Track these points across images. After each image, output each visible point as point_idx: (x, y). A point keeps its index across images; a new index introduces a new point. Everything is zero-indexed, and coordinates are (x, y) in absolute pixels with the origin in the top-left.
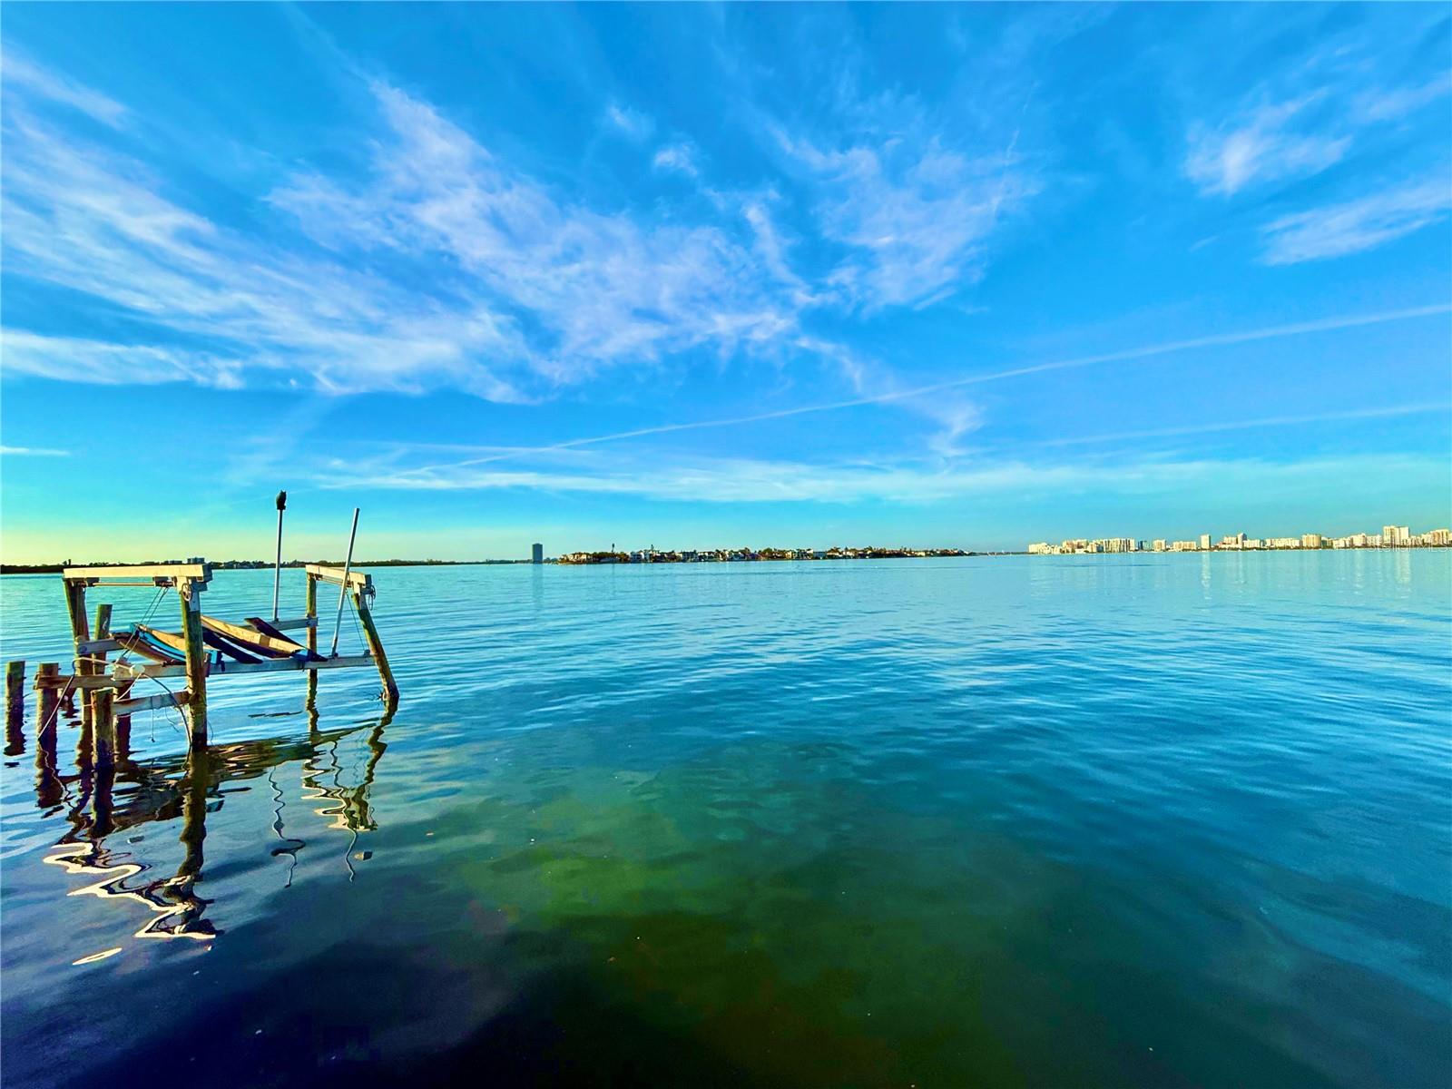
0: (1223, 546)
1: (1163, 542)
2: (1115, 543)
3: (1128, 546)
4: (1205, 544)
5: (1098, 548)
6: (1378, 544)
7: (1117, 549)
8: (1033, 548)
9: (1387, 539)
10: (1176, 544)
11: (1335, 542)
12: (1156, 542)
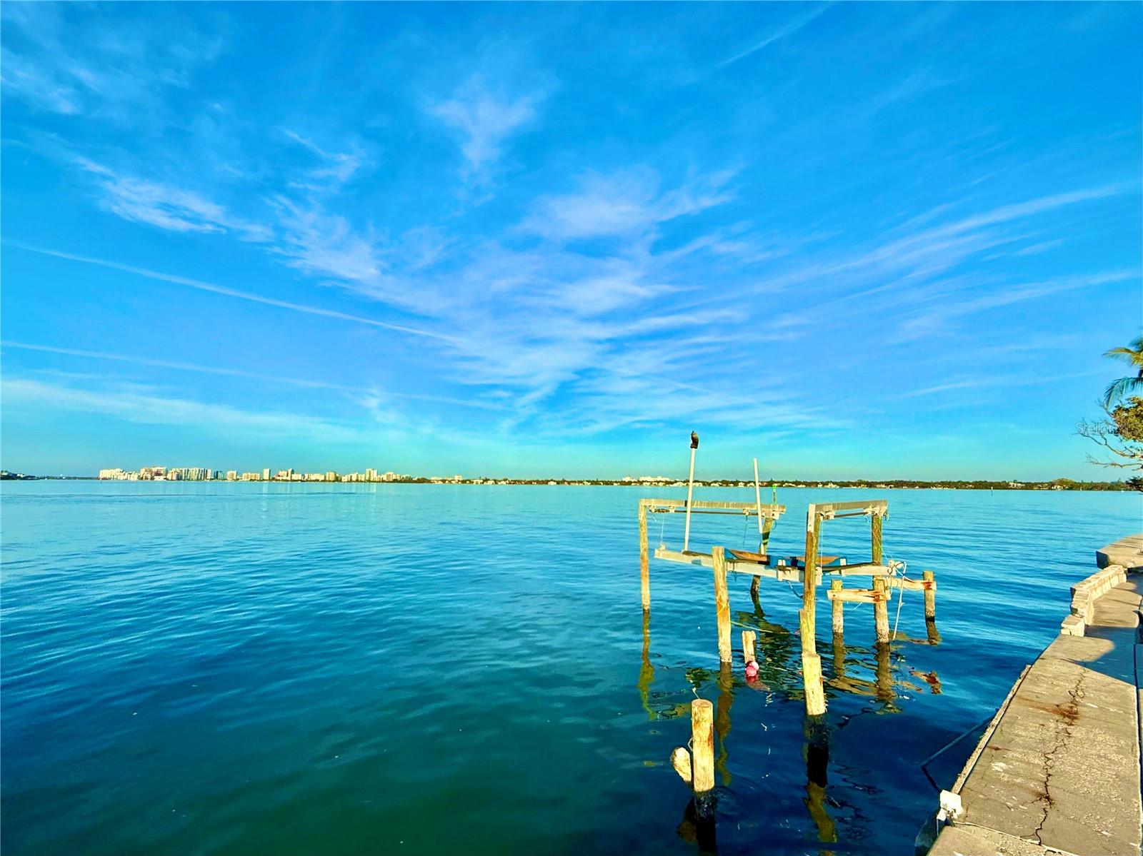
0: (278, 478)
1: (235, 473)
2: (194, 472)
3: (206, 476)
4: (266, 476)
5: (178, 476)
7: (195, 477)
8: (104, 473)
9: (367, 477)
10: (244, 475)
11: (343, 478)
12: (229, 473)
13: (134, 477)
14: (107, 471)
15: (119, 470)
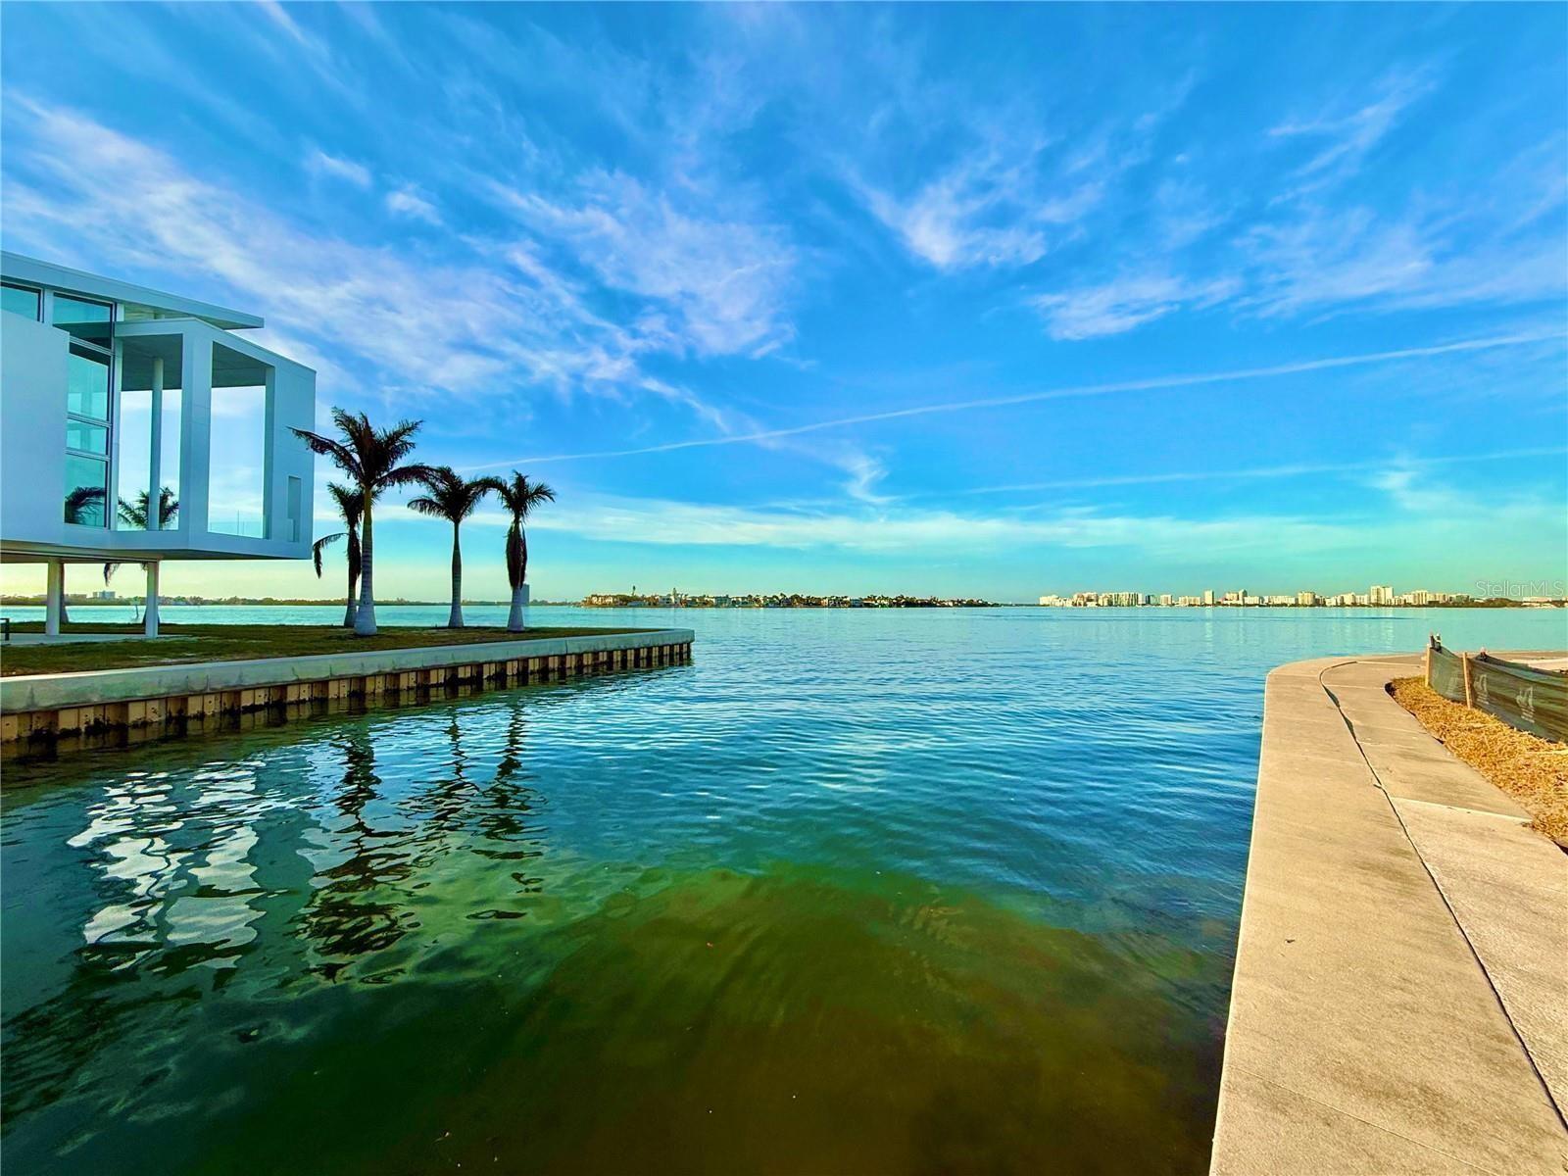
0: (1225, 602)
1: (1169, 596)
2: (1124, 597)
3: (1136, 601)
4: (1209, 601)
5: (1108, 601)
6: (1366, 603)
7: (1125, 603)
8: (1043, 600)
9: (1373, 599)
10: (1181, 599)
11: (1327, 601)
12: (1163, 597)
13: (1069, 604)
15: (1055, 596)
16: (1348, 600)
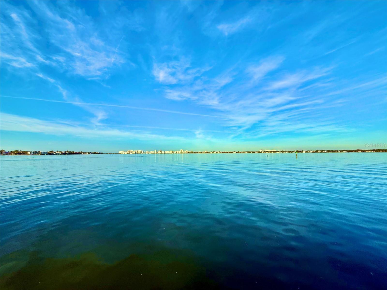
0: (158, 153)
1: (148, 151)
2: (139, 151)
3: (142, 152)
4: (155, 152)
5: (135, 152)
6: (180, 153)
7: (139, 153)
8: (120, 152)
9: (181, 152)
10: (150, 152)
11: (174, 152)
12: (147, 152)
13: (126, 153)
14: (120, 151)
15: (123, 151)
16: (177, 152)
